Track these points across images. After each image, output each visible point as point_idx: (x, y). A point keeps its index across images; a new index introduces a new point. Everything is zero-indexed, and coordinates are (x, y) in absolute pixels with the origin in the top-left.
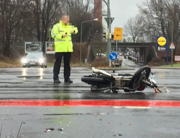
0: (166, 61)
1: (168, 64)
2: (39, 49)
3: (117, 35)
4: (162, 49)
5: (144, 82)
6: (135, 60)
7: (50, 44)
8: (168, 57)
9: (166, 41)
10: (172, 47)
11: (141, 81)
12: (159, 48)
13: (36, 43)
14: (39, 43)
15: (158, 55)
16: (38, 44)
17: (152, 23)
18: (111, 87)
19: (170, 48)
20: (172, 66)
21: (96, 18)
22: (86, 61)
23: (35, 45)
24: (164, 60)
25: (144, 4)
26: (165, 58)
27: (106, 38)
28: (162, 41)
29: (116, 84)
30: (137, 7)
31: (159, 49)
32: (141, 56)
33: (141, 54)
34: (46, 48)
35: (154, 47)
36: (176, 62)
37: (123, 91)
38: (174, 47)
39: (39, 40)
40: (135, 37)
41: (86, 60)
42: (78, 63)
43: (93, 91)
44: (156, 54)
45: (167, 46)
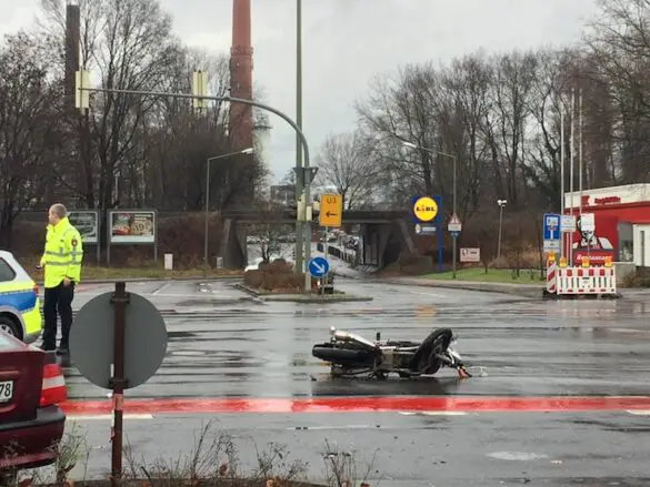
0: (436, 260)
1: (441, 271)
2: (92, 229)
3: (328, 214)
4: (427, 229)
5: (438, 359)
6: (350, 257)
7: (121, 218)
8: (443, 249)
9: (435, 207)
10: (455, 226)
11: (434, 355)
12: (418, 226)
13: (83, 215)
14: (93, 215)
15: (415, 247)
16: (89, 218)
17: (398, 156)
18: (375, 368)
19: (450, 228)
20: (454, 277)
21: (248, 148)
22: (219, 263)
23: (80, 218)
24: (430, 259)
25: (374, 102)
26: (434, 255)
27: (299, 218)
28: (426, 208)
29: (385, 363)
30: (355, 111)
31: (418, 231)
32: (368, 247)
33: (367, 241)
34: (112, 229)
35: (403, 224)
36: (464, 263)
37: (398, 375)
38: (459, 228)
39: (91, 207)
40: (346, 190)
41: (219, 259)
42: (199, 269)
43: (334, 375)
44: (409, 240)
45: (440, 221)
